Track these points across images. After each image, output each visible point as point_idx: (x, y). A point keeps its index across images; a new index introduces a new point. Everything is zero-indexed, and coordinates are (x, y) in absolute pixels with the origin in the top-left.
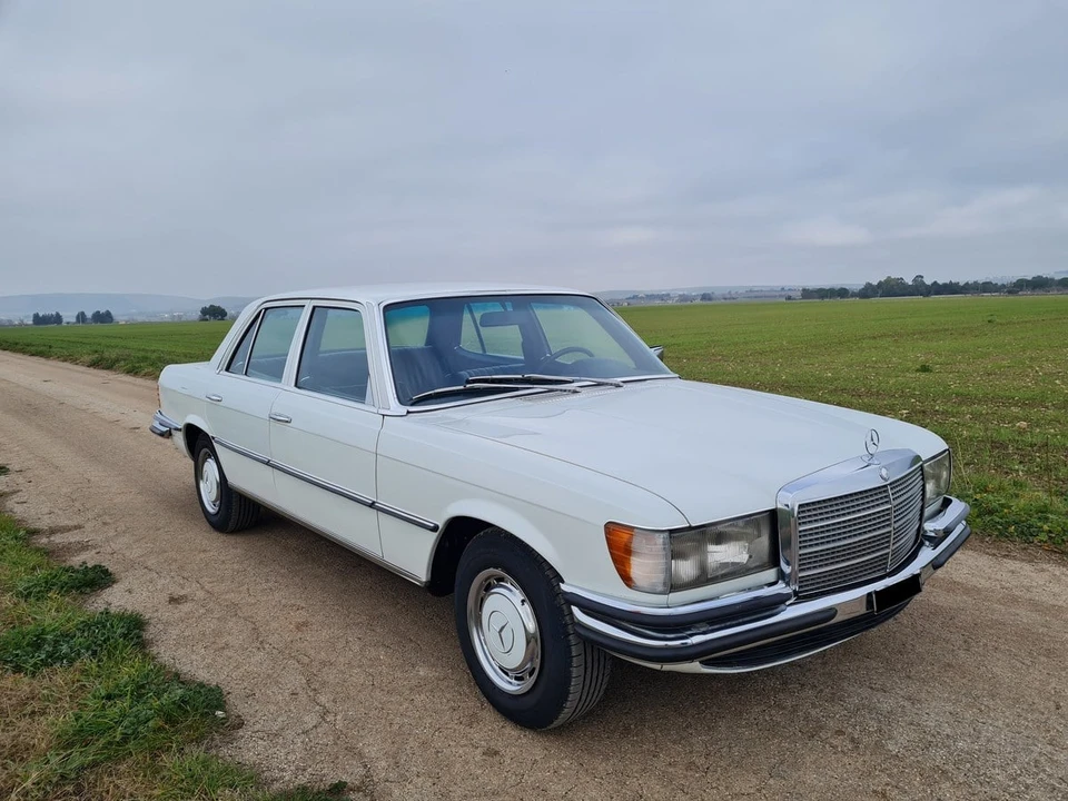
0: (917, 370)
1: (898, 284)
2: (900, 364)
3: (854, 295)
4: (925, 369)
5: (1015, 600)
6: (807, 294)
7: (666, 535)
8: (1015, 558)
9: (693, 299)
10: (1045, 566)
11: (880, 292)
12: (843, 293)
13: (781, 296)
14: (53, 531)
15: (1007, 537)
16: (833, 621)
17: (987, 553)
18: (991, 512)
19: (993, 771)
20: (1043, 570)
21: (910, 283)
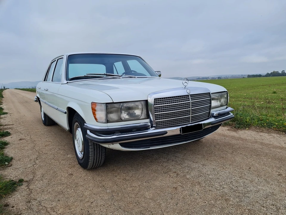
0: (272, 93)
1: (277, 73)
2: (268, 92)
3: (263, 76)
4: (274, 93)
5: (256, 142)
6: (249, 76)
7: (105, 104)
8: (264, 132)
9: (216, 78)
10: (272, 134)
11: (271, 75)
12: (260, 76)
13: (241, 77)
14: (6, 125)
15: (263, 127)
16: (164, 135)
17: (256, 131)
18: (262, 120)
19: (215, 183)
20: (271, 135)
21: (281, 73)
